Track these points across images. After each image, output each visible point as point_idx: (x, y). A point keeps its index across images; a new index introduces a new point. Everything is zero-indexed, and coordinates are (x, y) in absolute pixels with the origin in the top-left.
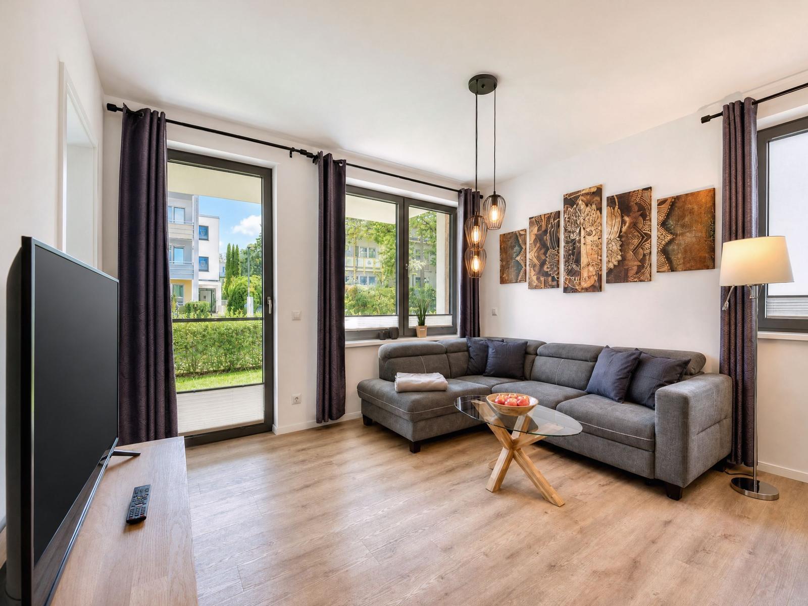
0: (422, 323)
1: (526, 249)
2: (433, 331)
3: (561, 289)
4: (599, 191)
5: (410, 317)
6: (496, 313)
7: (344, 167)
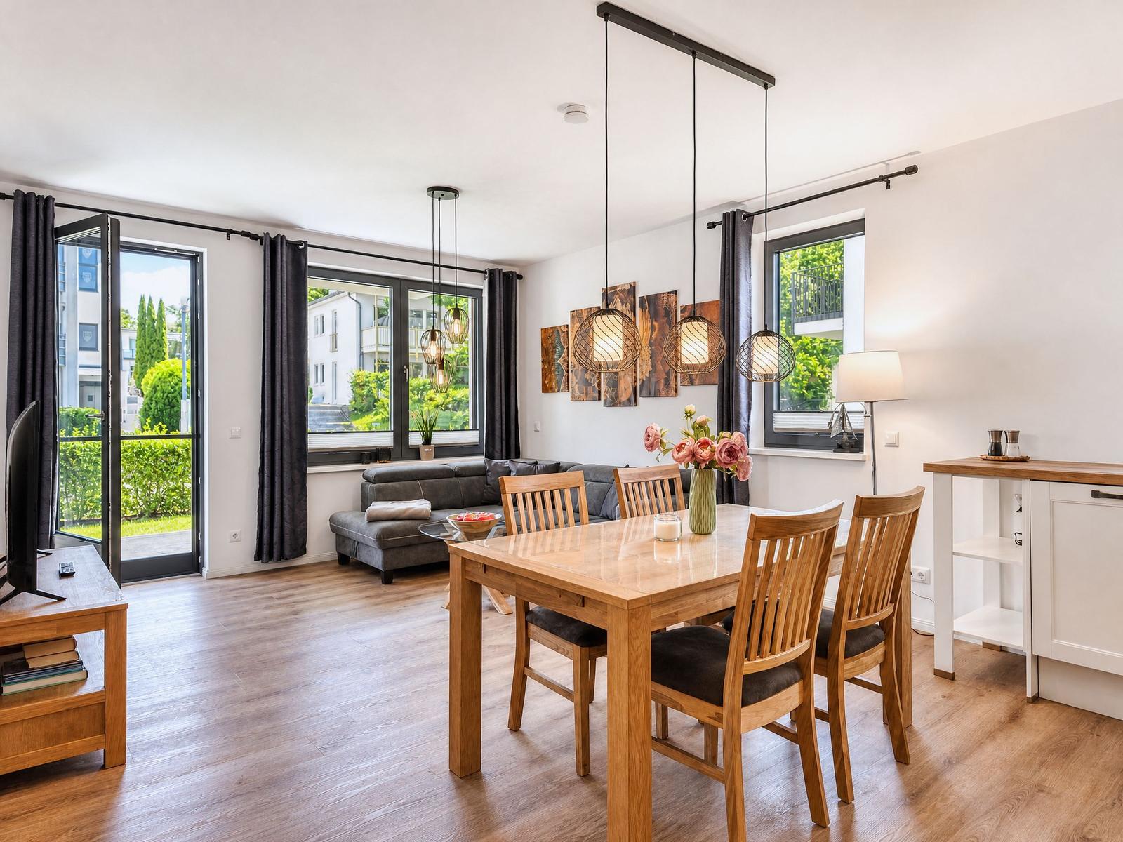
0: (427, 441)
1: (568, 348)
2: (442, 451)
3: (602, 402)
4: (633, 289)
5: (410, 434)
6: (539, 428)
7: (305, 250)
